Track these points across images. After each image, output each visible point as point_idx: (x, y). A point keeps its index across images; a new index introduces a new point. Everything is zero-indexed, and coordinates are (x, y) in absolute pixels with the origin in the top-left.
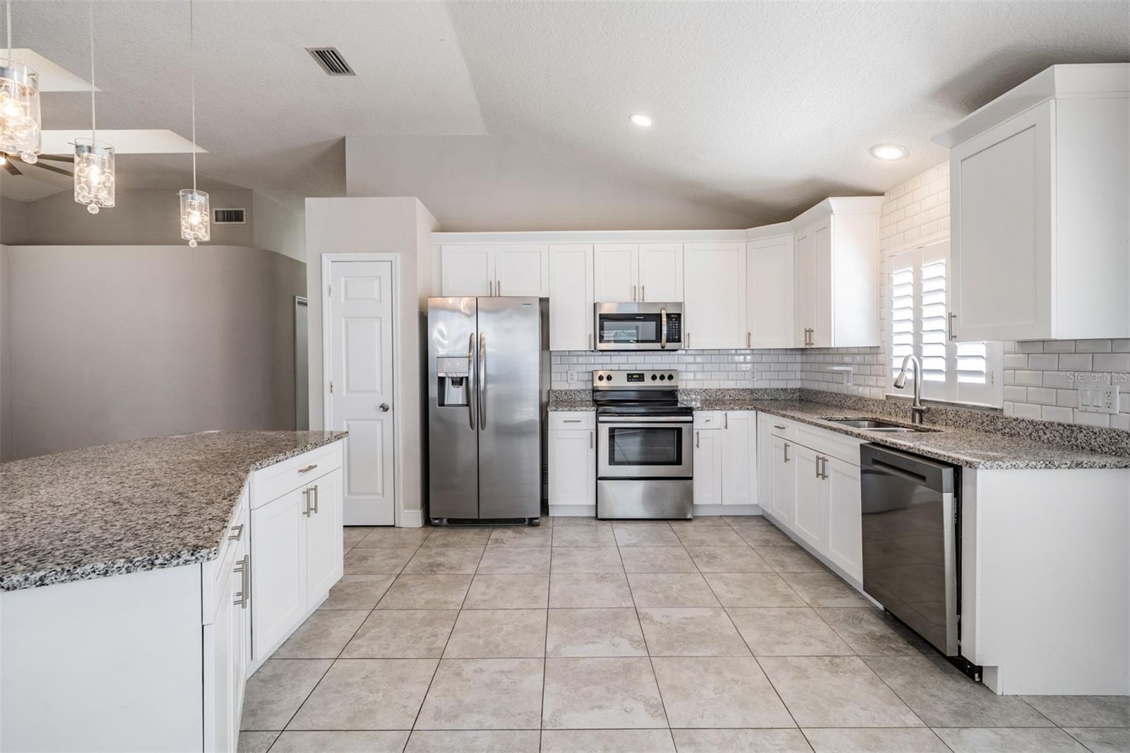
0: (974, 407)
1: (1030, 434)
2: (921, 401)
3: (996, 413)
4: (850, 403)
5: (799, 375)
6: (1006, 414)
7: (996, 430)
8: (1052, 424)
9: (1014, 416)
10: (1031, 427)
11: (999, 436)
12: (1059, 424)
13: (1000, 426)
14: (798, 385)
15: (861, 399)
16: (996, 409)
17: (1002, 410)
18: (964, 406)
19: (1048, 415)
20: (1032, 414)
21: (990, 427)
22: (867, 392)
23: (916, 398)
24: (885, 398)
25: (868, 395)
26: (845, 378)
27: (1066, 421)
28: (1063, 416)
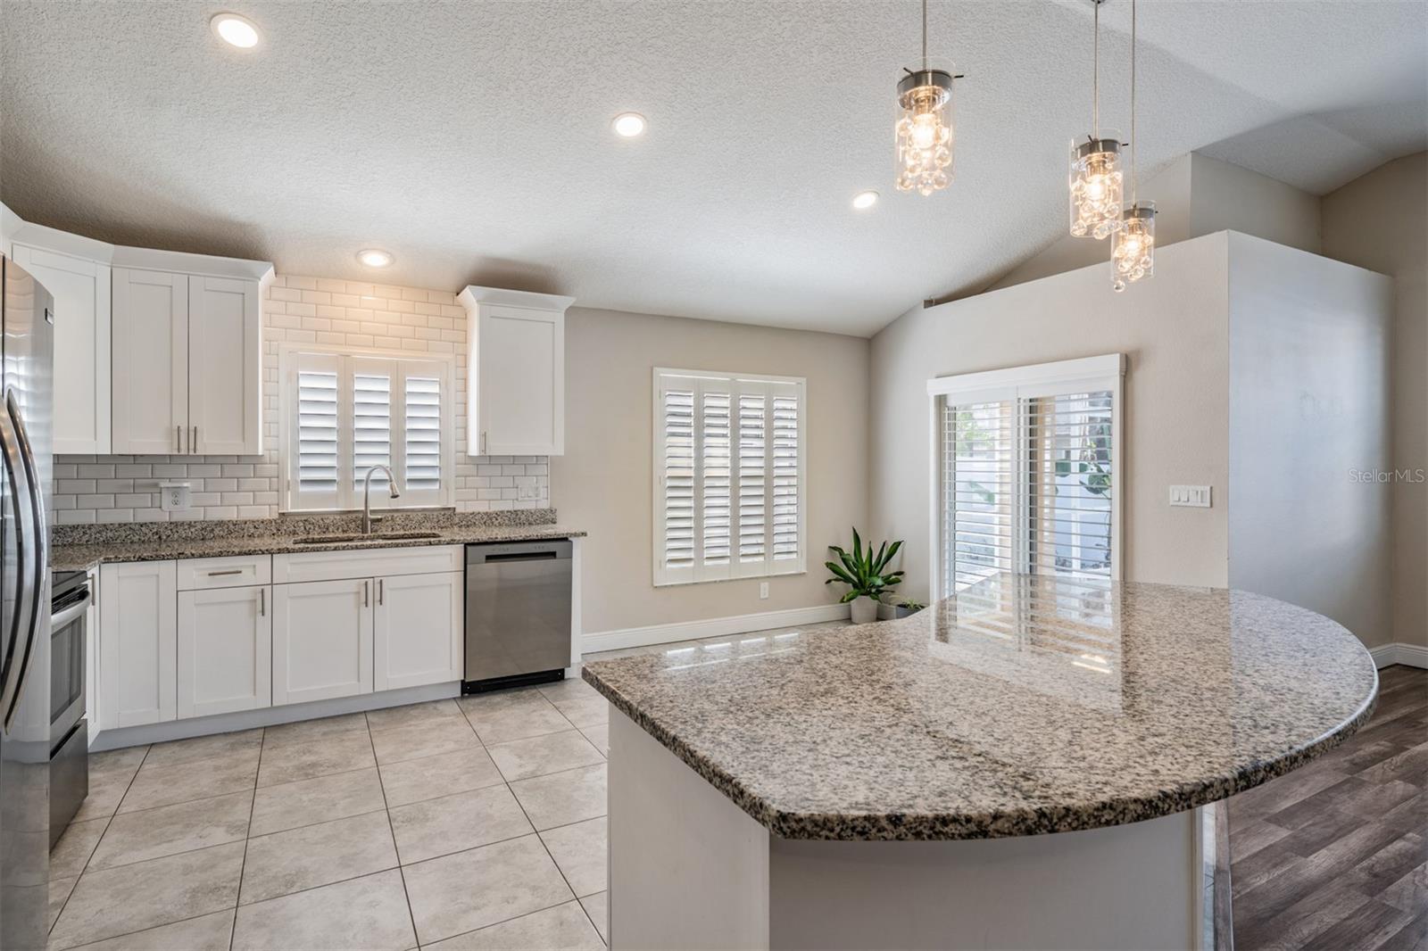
0: (424, 509)
1: (485, 523)
2: (373, 512)
3: (448, 513)
6: (458, 511)
8: (502, 512)
9: (470, 511)
10: (485, 517)
11: (456, 529)
12: (508, 512)
13: (457, 520)
15: (220, 523)
16: (449, 509)
17: (454, 509)
18: (413, 510)
19: (496, 507)
20: (482, 507)
21: (446, 524)
22: (230, 514)
23: (363, 508)
24: (275, 516)
25: (234, 517)
26: (167, 500)
27: (511, 509)
28: (507, 506)
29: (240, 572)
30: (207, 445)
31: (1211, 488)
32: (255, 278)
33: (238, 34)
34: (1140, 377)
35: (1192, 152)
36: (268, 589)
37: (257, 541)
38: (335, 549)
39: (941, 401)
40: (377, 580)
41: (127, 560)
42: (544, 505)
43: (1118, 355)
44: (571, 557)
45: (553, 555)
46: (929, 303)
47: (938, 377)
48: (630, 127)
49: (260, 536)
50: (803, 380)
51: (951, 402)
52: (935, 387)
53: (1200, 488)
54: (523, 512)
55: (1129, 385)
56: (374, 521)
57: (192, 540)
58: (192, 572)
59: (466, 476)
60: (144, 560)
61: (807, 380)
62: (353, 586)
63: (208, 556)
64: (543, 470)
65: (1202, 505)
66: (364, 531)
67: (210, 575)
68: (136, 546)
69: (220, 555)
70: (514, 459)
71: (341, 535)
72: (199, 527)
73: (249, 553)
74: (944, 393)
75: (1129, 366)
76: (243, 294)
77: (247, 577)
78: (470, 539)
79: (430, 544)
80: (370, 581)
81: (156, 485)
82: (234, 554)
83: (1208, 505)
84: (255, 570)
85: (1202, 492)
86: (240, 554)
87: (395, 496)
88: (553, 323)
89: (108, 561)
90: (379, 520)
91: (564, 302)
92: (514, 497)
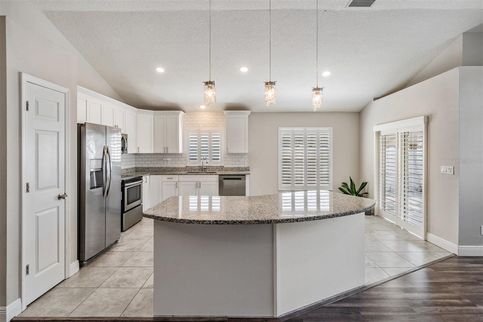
0: (217, 166)
2: (204, 166)
3: (222, 167)
4: (169, 170)
5: (134, 163)
6: (224, 167)
7: (223, 170)
8: (235, 167)
9: (227, 167)
10: (231, 169)
11: (224, 171)
13: (224, 169)
14: (134, 166)
15: (175, 168)
17: (224, 166)
18: (214, 166)
19: (234, 166)
20: (230, 166)
21: (222, 170)
22: (177, 166)
23: (202, 165)
24: (185, 167)
25: (177, 167)
26: (165, 162)
27: (238, 167)
28: (237, 166)
29: (172, 178)
30: (170, 151)
31: (454, 167)
32: (178, 114)
33: (160, 70)
34: (433, 124)
35: (463, 33)
36: (178, 182)
37: (182, 172)
38: (191, 174)
39: (378, 133)
40: (199, 182)
41: (154, 175)
42: (246, 166)
43: (423, 117)
44: (245, 180)
45: (240, 179)
46: (375, 99)
47: (377, 125)
48: (244, 70)
49: (182, 171)
50: (332, 128)
51: (382, 134)
52: (376, 129)
53: (450, 167)
54: (240, 168)
55: (429, 127)
56: (204, 169)
57: (170, 171)
58: (164, 178)
59: (226, 158)
60: (156, 175)
61: (333, 128)
62: (195, 183)
63: (167, 175)
64: (246, 156)
65: (450, 174)
66: (202, 171)
67: (168, 178)
68: (160, 172)
69: (169, 174)
70: (239, 154)
71: (198, 171)
72: (171, 168)
73: (174, 174)
74: (379, 131)
75: (428, 120)
76: (176, 118)
77: (174, 180)
78: (220, 174)
79: (211, 174)
80: (198, 182)
81: (163, 159)
82: (172, 175)
83: (453, 174)
84: (176, 178)
85: (450, 169)
86: (173, 174)
87: (207, 163)
88: (245, 118)
89: (151, 174)
90: (205, 168)
91: (249, 112)
92: (238, 163)
